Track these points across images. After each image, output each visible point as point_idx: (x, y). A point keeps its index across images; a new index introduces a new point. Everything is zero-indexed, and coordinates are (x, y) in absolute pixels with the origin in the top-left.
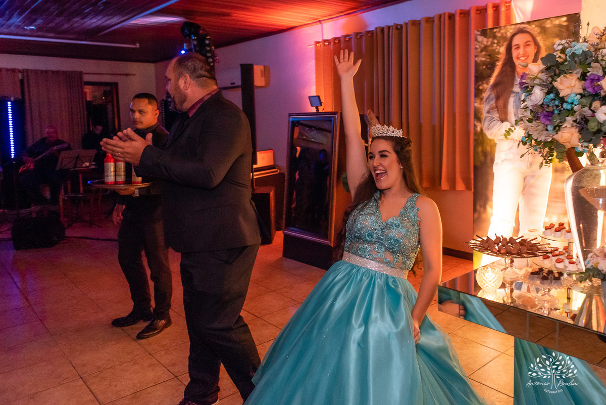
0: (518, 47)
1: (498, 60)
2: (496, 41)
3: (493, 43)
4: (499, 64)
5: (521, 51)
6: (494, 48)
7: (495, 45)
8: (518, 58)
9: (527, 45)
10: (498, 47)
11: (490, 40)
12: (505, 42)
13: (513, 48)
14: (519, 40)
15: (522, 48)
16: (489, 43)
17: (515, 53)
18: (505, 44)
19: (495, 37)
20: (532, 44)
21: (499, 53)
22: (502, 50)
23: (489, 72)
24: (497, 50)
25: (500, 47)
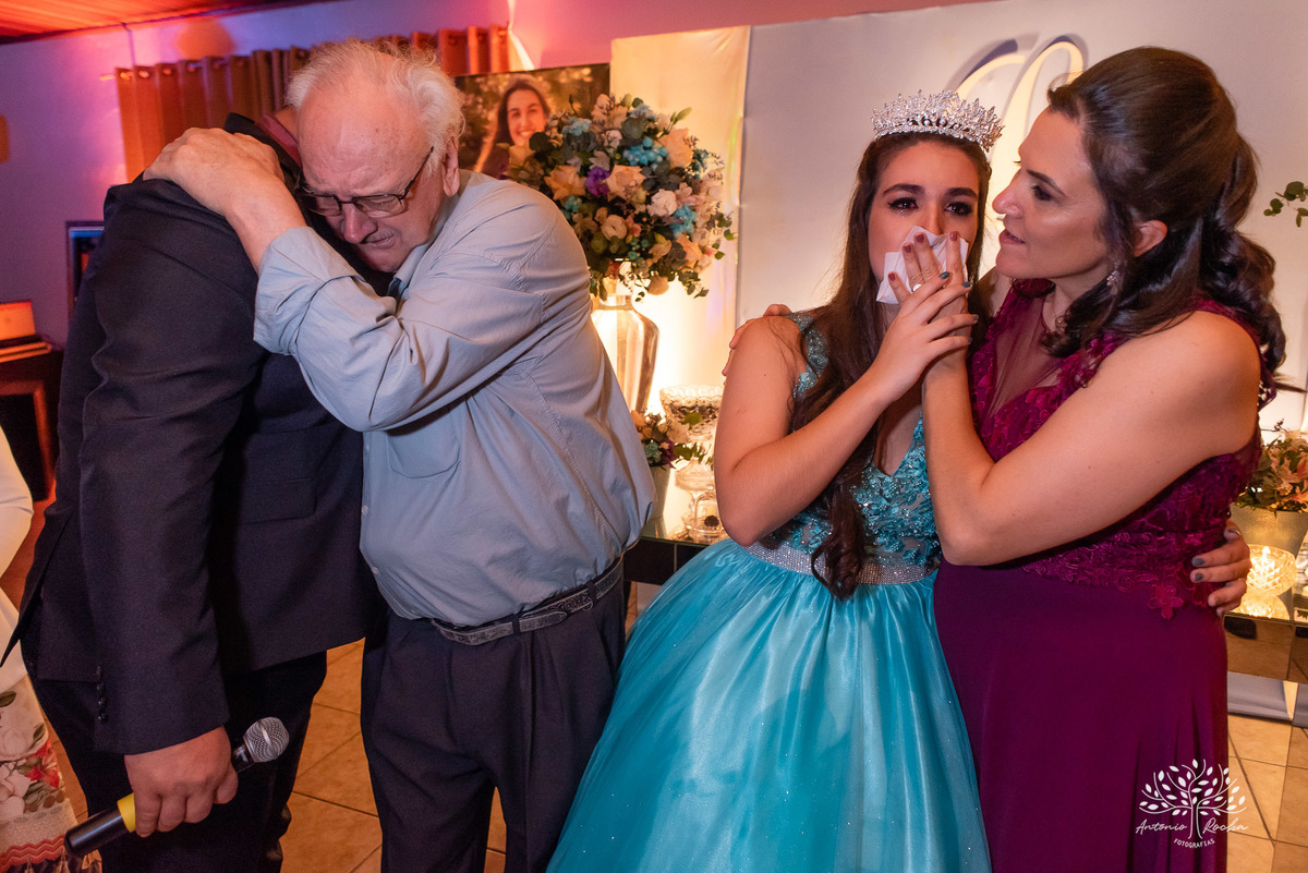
0: (517, 114)
1: (485, 134)
2: (480, 100)
3: (476, 103)
4: (488, 141)
5: (523, 121)
6: (479, 112)
7: (480, 107)
8: (518, 133)
9: (531, 111)
10: (485, 111)
11: (471, 96)
12: (495, 102)
13: (510, 115)
14: (518, 100)
15: (523, 115)
16: (470, 102)
17: (513, 124)
18: (497, 106)
19: (478, 92)
20: (539, 109)
21: (486, 121)
22: (492, 116)
23: (472, 154)
24: (483, 117)
25: (489, 110)
